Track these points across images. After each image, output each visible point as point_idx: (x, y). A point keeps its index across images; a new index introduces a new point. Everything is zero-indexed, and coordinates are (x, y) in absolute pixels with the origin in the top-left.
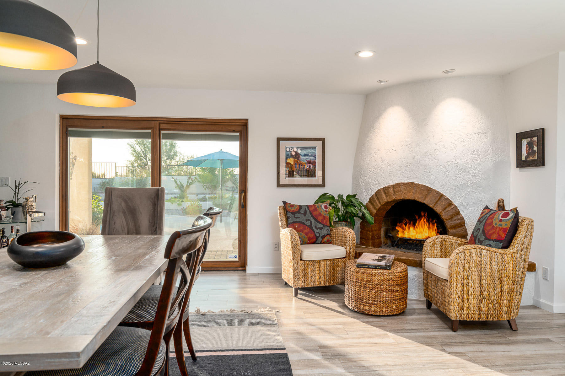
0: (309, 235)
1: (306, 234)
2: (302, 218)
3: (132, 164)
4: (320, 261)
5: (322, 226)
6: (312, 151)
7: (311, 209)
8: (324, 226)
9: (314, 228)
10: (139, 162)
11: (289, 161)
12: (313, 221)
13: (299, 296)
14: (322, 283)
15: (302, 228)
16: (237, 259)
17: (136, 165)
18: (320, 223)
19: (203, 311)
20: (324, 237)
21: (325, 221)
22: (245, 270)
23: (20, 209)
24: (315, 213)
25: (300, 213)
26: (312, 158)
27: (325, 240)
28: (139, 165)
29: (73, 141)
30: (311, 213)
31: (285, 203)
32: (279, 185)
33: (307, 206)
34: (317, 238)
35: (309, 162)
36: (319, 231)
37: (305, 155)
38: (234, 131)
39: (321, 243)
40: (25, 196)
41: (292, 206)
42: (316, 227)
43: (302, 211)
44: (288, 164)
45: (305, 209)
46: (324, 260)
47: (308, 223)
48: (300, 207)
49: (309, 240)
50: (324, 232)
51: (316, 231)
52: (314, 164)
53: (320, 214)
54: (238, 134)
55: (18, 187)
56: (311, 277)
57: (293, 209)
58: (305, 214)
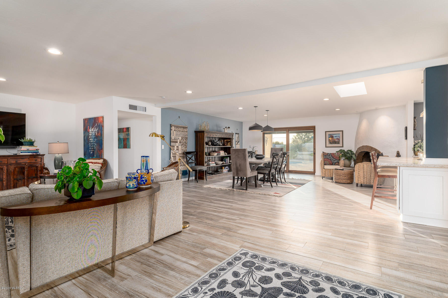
0: (330, 162)
1: (329, 162)
2: (328, 157)
3: (296, 138)
4: (330, 169)
5: (335, 160)
6: (338, 135)
7: (331, 154)
8: (336, 160)
9: (332, 160)
10: (299, 136)
11: (329, 139)
12: (332, 158)
13: (323, 179)
14: (331, 176)
15: (327, 160)
16: (313, 171)
17: (297, 138)
18: (334, 159)
19: (293, 178)
20: (335, 163)
21: (336, 158)
22: (315, 174)
23: (254, 153)
24: (333, 156)
25: (327, 155)
26: (338, 137)
27: (336, 164)
28: (299, 137)
29: (266, 135)
30: (331, 155)
31: (323, 152)
32: (326, 147)
33: (331, 153)
34: (333, 163)
35: (337, 139)
36: (333, 161)
37: (336, 137)
38: (312, 130)
39: (334, 165)
40: (255, 150)
41: (325, 153)
42: (333, 160)
43: (328, 155)
44: (329, 140)
45: (330, 154)
46: (332, 169)
47: (330, 159)
48: (328, 153)
49: (330, 163)
50: (336, 161)
51: (332, 161)
52: (339, 139)
53: (335, 156)
54: (313, 130)
55: (253, 148)
56: (327, 174)
57: (325, 154)
58: (329, 156)
